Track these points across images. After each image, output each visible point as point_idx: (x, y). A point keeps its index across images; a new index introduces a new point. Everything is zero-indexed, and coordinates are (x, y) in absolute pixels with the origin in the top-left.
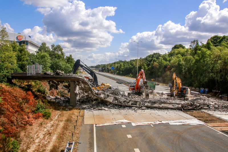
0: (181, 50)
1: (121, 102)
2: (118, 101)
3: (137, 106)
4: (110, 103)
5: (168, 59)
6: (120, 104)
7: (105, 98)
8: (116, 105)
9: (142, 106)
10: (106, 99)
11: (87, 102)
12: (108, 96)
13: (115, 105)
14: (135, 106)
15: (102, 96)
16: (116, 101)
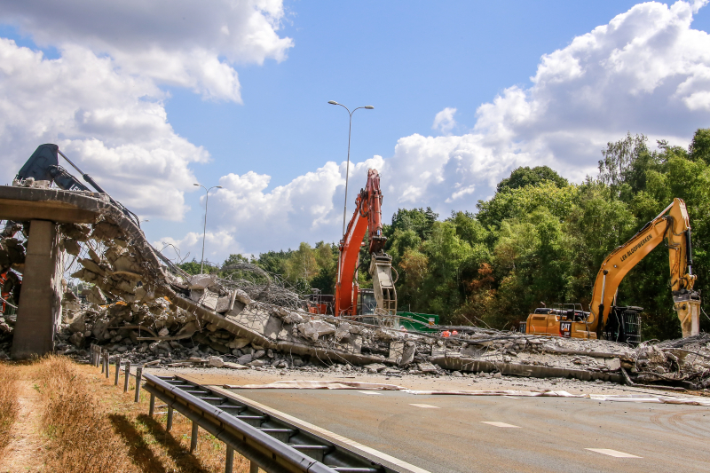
0: (548, 189)
1: (308, 340)
2: (290, 334)
3: (393, 357)
4: (249, 345)
5: (482, 233)
6: (303, 347)
7: (223, 313)
8: (282, 352)
9: (416, 361)
10: (229, 318)
11: (117, 342)
12: (241, 304)
13: (275, 351)
14: (382, 357)
15: (211, 301)
16: (284, 333)
